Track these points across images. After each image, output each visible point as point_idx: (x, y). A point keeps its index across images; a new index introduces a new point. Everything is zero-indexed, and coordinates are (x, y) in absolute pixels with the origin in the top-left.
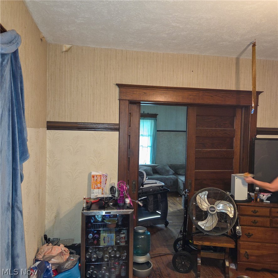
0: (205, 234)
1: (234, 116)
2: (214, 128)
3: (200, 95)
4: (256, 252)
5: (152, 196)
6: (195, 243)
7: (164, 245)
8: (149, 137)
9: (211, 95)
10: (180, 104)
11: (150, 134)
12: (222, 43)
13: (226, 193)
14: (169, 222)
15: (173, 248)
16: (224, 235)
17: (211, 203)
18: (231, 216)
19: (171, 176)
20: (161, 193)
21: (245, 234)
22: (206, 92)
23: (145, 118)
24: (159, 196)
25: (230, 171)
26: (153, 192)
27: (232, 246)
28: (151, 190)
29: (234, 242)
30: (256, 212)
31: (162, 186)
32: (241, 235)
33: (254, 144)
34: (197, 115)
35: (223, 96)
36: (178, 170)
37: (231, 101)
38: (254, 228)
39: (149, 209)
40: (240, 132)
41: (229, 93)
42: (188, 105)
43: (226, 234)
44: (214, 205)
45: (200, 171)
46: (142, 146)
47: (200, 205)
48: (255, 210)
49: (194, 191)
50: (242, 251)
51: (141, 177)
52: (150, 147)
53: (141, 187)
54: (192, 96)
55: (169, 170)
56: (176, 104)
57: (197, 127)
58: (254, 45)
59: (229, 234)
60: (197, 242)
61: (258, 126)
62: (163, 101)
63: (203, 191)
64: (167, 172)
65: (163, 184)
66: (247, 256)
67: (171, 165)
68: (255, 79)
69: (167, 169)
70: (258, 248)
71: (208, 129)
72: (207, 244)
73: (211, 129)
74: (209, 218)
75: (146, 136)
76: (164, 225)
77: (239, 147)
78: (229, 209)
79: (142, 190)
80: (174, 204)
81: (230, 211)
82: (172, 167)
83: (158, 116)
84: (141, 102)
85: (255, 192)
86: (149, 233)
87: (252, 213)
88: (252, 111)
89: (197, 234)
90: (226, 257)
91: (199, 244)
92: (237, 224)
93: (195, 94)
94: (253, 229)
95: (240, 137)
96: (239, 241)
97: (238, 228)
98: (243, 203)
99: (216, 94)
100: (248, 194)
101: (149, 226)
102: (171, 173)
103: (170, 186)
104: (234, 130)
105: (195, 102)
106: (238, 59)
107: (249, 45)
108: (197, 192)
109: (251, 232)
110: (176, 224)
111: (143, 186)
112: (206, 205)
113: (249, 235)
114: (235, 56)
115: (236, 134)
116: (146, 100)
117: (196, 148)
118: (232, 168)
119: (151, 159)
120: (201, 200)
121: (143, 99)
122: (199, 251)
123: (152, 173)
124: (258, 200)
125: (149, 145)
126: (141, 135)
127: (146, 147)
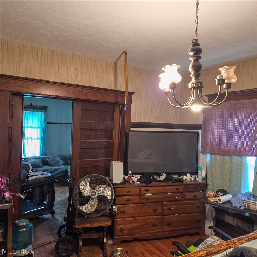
0: (86, 217)
1: (114, 111)
2: (97, 122)
3: (84, 91)
4: (129, 226)
5: (38, 187)
6: (77, 227)
7: (49, 234)
8: (39, 129)
9: (94, 92)
10: (65, 99)
11: (40, 125)
12: (101, 48)
13: (105, 178)
14: (56, 211)
15: (57, 235)
16: (103, 215)
17: (93, 188)
18: (109, 198)
19: (61, 167)
20: (47, 184)
21: (121, 212)
22: (89, 89)
24: (46, 187)
25: (110, 158)
26: (40, 184)
27: (109, 223)
28: (37, 182)
29: (111, 220)
30: (129, 192)
31: (49, 177)
32: (117, 213)
33: (128, 135)
34: (81, 110)
35: (104, 94)
36: (68, 161)
37: (111, 99)
38: (127, 205)
39: (34, 201)
40: (118, 125)
41: (109, 92)
42: (74, 100)
43: (105, 214)
44: (95, 190)
45: (84, 160)
47: (82, 191)
48: (128, 190)
49: (78, 179)
50: (118, 227)
51: (26, 169)
52: (40, 139)
53: (26, 180)
54: (76, 92)
55: (59, 161)
56: (61, 98)
57: (81, 120)
58: (126, 54)
59: (107, 214)
60: (79, 226)
61: (132, 120)
62: (48, 94)
63: (86, 178)
64: (57, 163)
65: (50, 175)
66: (122, 230)
67: (62, 156)
68: (127, 81)
69: (57, 160)
70: (131, 222)
71: (92, 122)
72: (88, 225)
73: (95, 122)
74: (90, 202)
75: (36, 128)
76: (50, 215)
77: (117, 139)
78: (108, 192)
79: (27, 182)
80: (63, 193)
81: (109, 193)
82: (62, 158)
84: (25, 94)
85: (129, 176)
86: (32, 225)
87: (126, 193)
88: (125, 108)
89: (80, 218)
90: (104, 235)
91: (81, 227)
92: (113, 205)
93: (79, 91)
94: (127, 207)
95: (118, 129)
96: (116, 219)
97: (114, 207)
98: (119, 186)
99: (97, 92)
100: (124, 178)
101: (35, 217)
102: (61, 164)
103: (59, 176)
104: (114, 123)
105: (79, 98)
106: (116, 64)
107: (123, 53)
108: (80, 180)
109: (125, 209)
110: (63, 212)
111: (29, 179)
112: (88, 191)
113: (123, 213)
114: (113, 61)
115: (115, 127)
116: (29, 92)
117: (80, 140)
118: (112, 156)
120: (84, 186)
121: (27, 91)
122: (81, 234)
123: (41, 164)
124: (131, 181)
125: (38, 137)
126: (30, 127)
127: (35, 139)
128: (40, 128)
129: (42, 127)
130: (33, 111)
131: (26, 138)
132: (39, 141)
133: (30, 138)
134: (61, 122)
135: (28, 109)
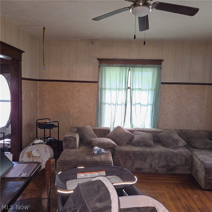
8: (150, 92)
11: (152, 87)
19: (182, 150)
23: (144, 65)
46: (140, 104)
52: (151, 105)
55: (178, 140)
64: (175, 143)
67: (181, 131)
69: (175, 138)
75: (146, 90)
83: (163, 63)
102: (181, 144)
103: (181, 166)
119: (151, 122)
123: (152, 142)
125: (149, 103)
126: (139, 89)
127: (144, 105)
128: (152, 90)
129: (154, 88)
130: (142, 67)
131: (134, 103)
132: (150, 108)
133: (139, 104)
134: (181, 82)
135: (137, 64)
